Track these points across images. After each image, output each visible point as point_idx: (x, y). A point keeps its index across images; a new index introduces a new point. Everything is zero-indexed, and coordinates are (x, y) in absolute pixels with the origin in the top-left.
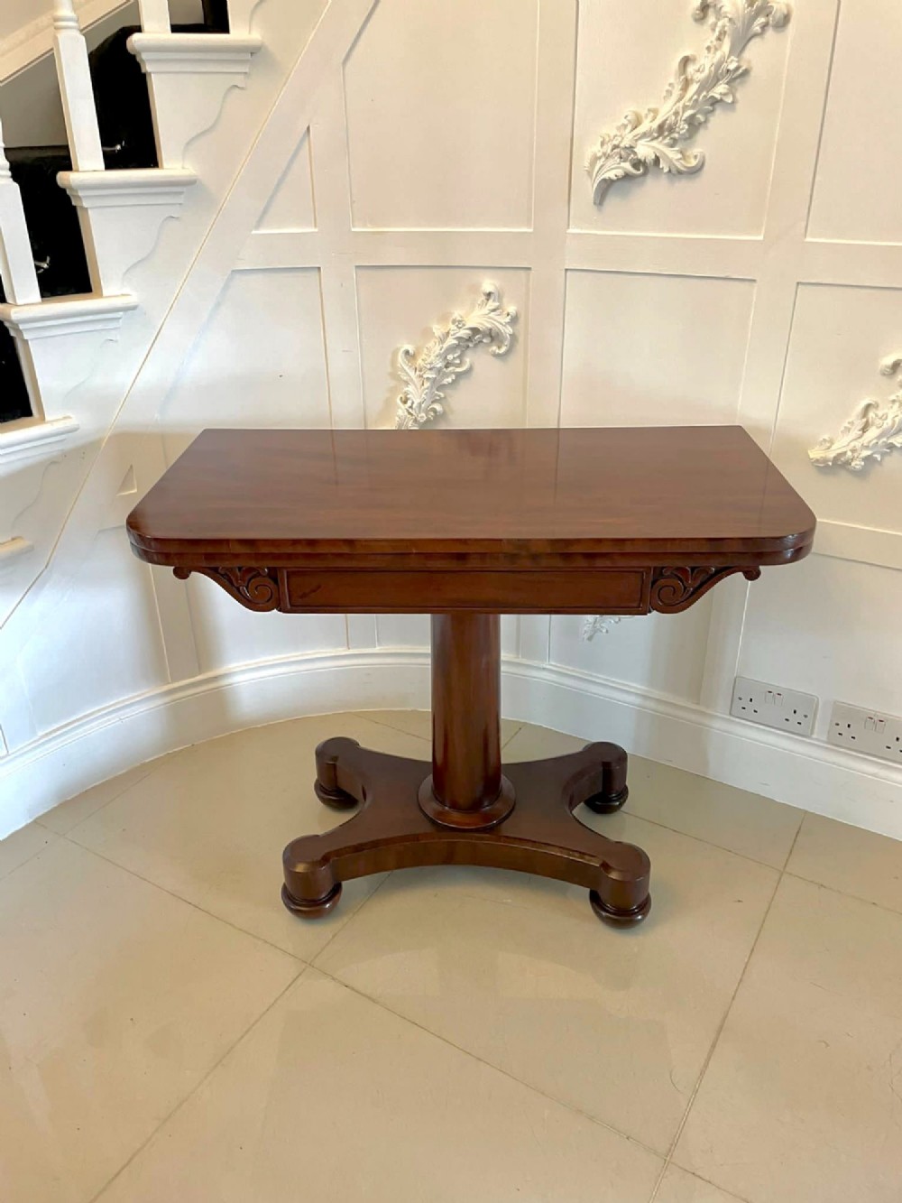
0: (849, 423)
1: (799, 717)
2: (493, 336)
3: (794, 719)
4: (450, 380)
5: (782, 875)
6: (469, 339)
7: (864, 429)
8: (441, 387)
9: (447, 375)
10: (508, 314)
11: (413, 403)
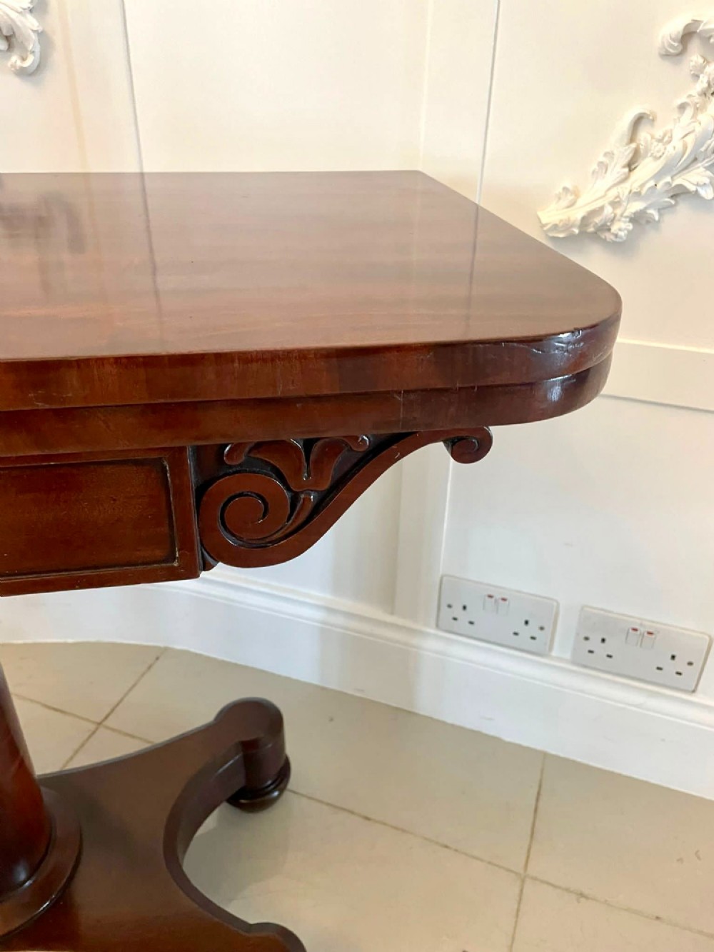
0: (606, 154)
1: (533, 629)
2: (7, 35)
3: (526, 632)
5: (523, 881)
7: (631, 166)
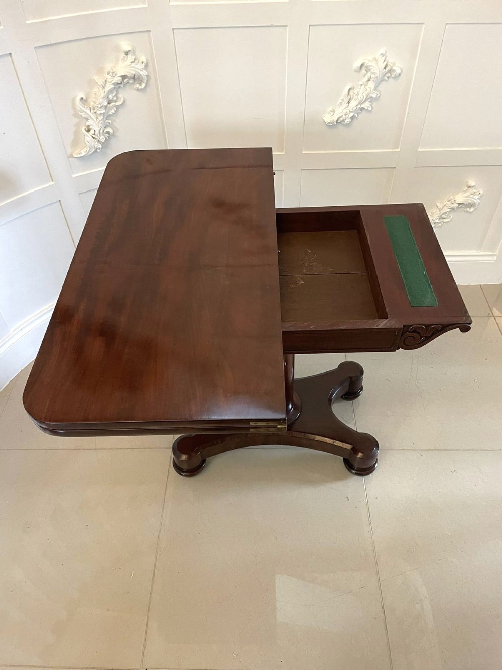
0: (342, 99)
2: (136, 79)
4: (113, 111)
6: (121, 83)
7: (349, 102)
8: (109, 117)
9: (111, 108)
10: (142, 62)
11: (95, 131)
